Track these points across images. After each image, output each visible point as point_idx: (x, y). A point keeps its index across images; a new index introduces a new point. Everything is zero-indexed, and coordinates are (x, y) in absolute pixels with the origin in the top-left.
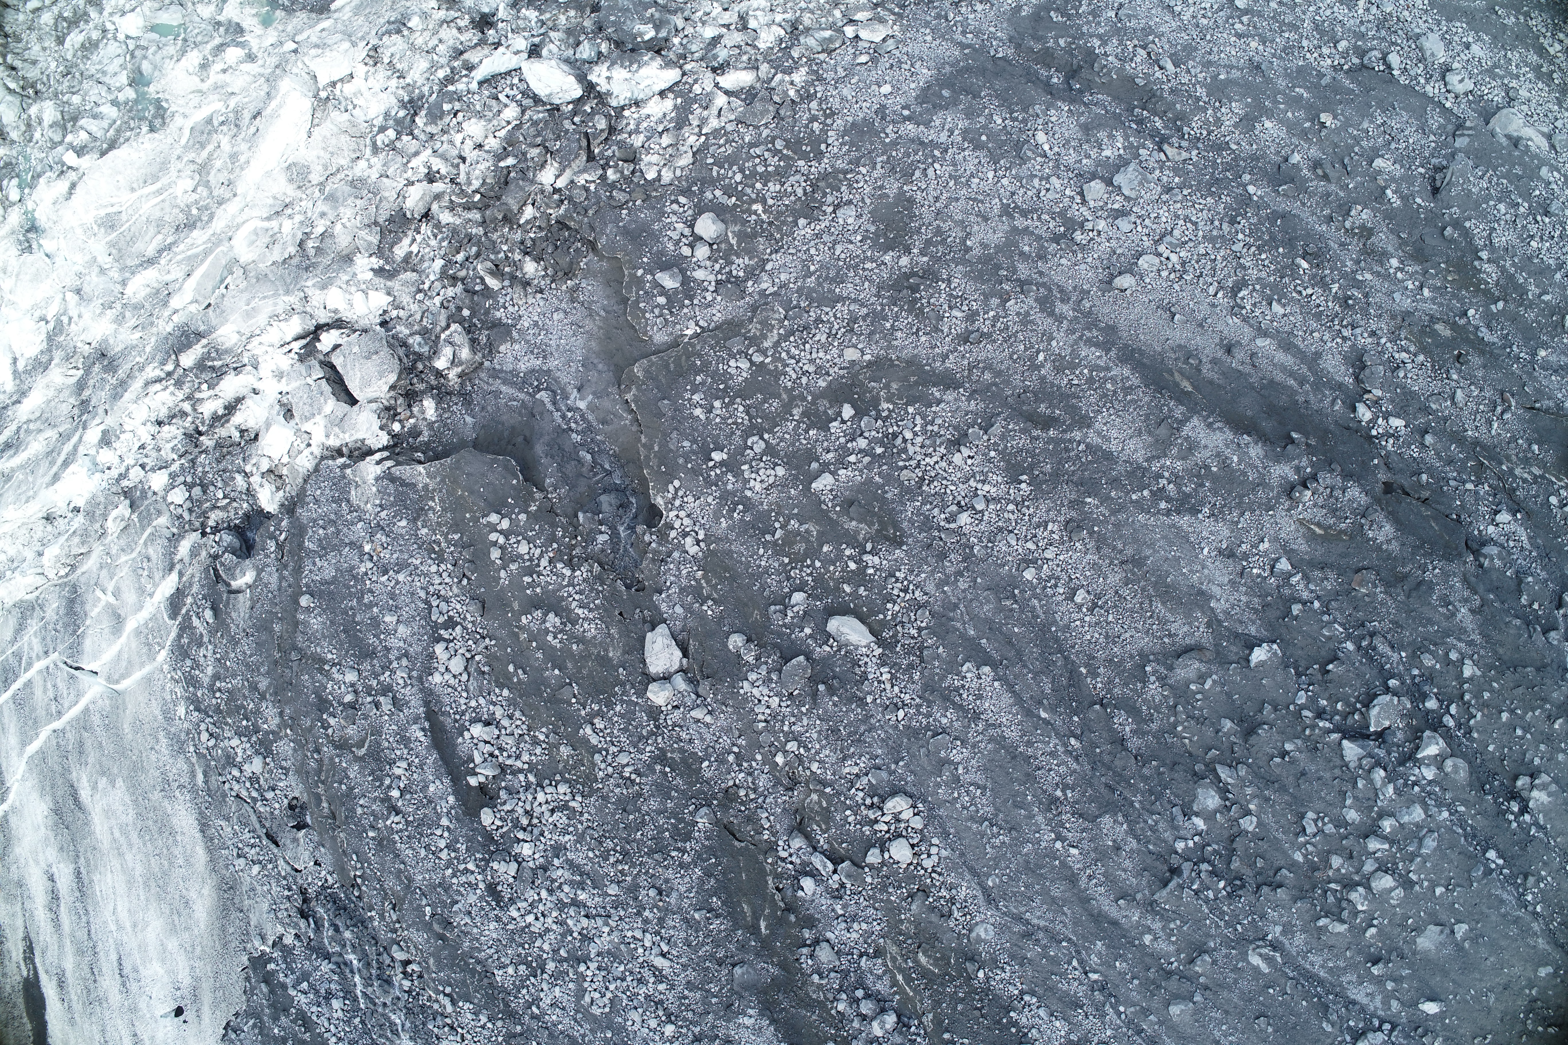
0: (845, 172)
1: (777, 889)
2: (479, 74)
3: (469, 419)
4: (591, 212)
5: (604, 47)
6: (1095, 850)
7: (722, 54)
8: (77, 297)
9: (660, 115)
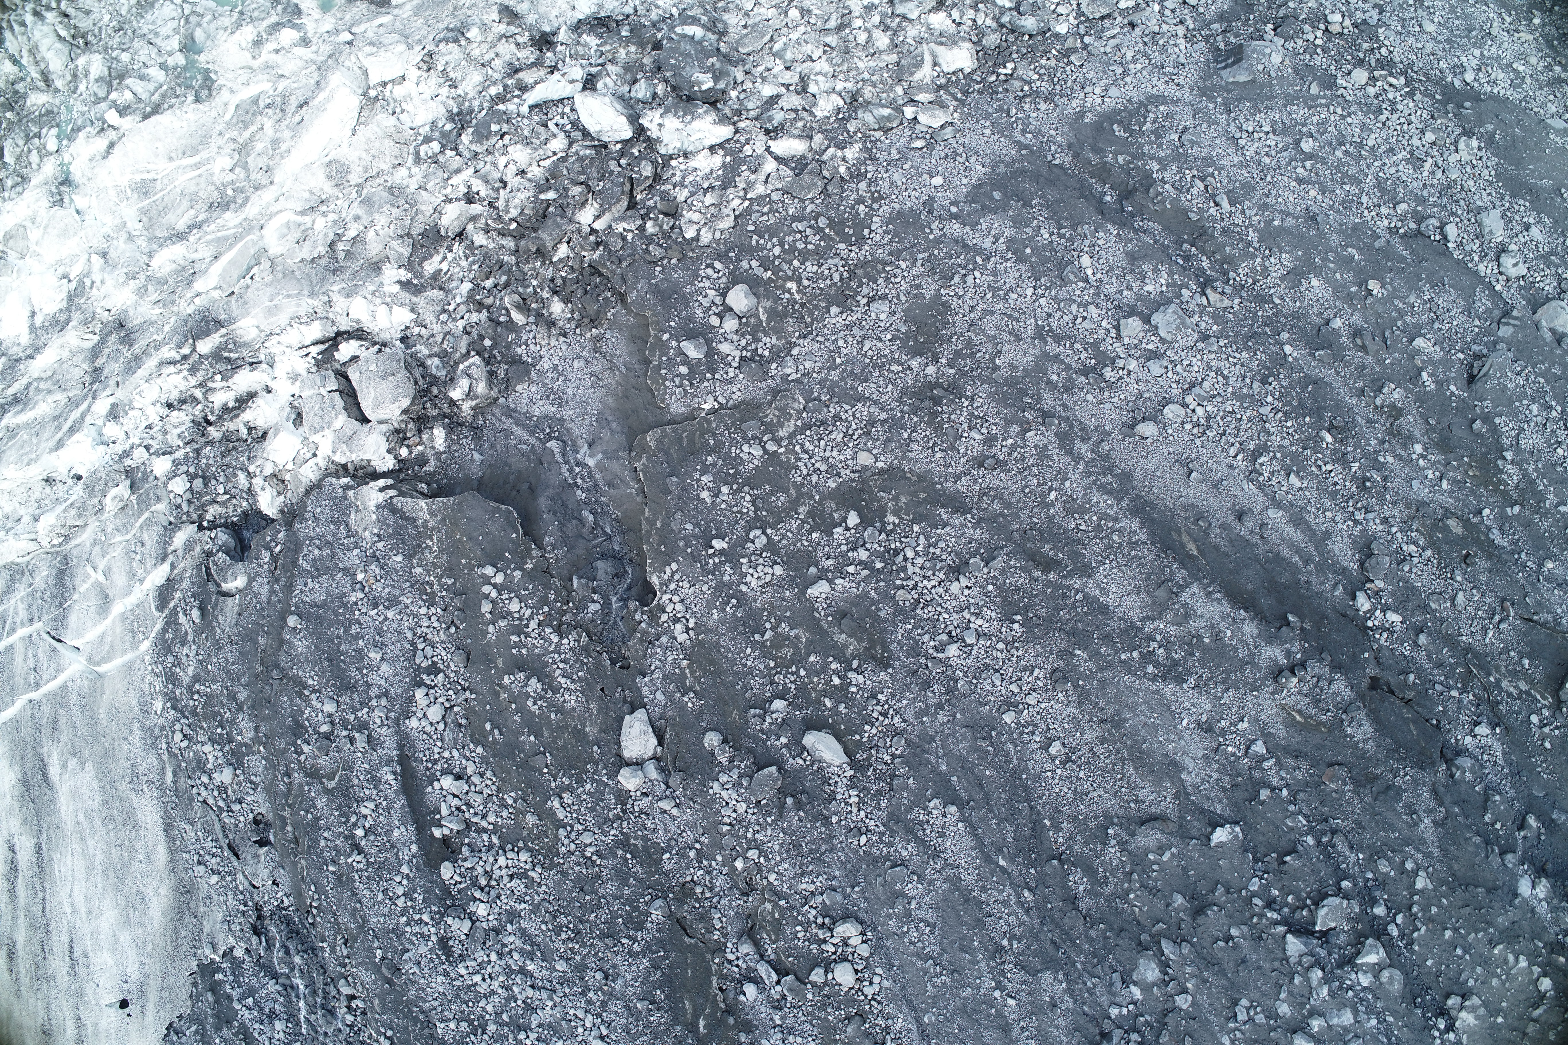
0: (885, 264)
1: (721, 989)
2: (532, 97)
3: (477, 456)
4: (624, 264)
5: (660, 89)
6: (1032, 1003)
7: (778, 117)
8: (102, 261)
9: (707, 170)
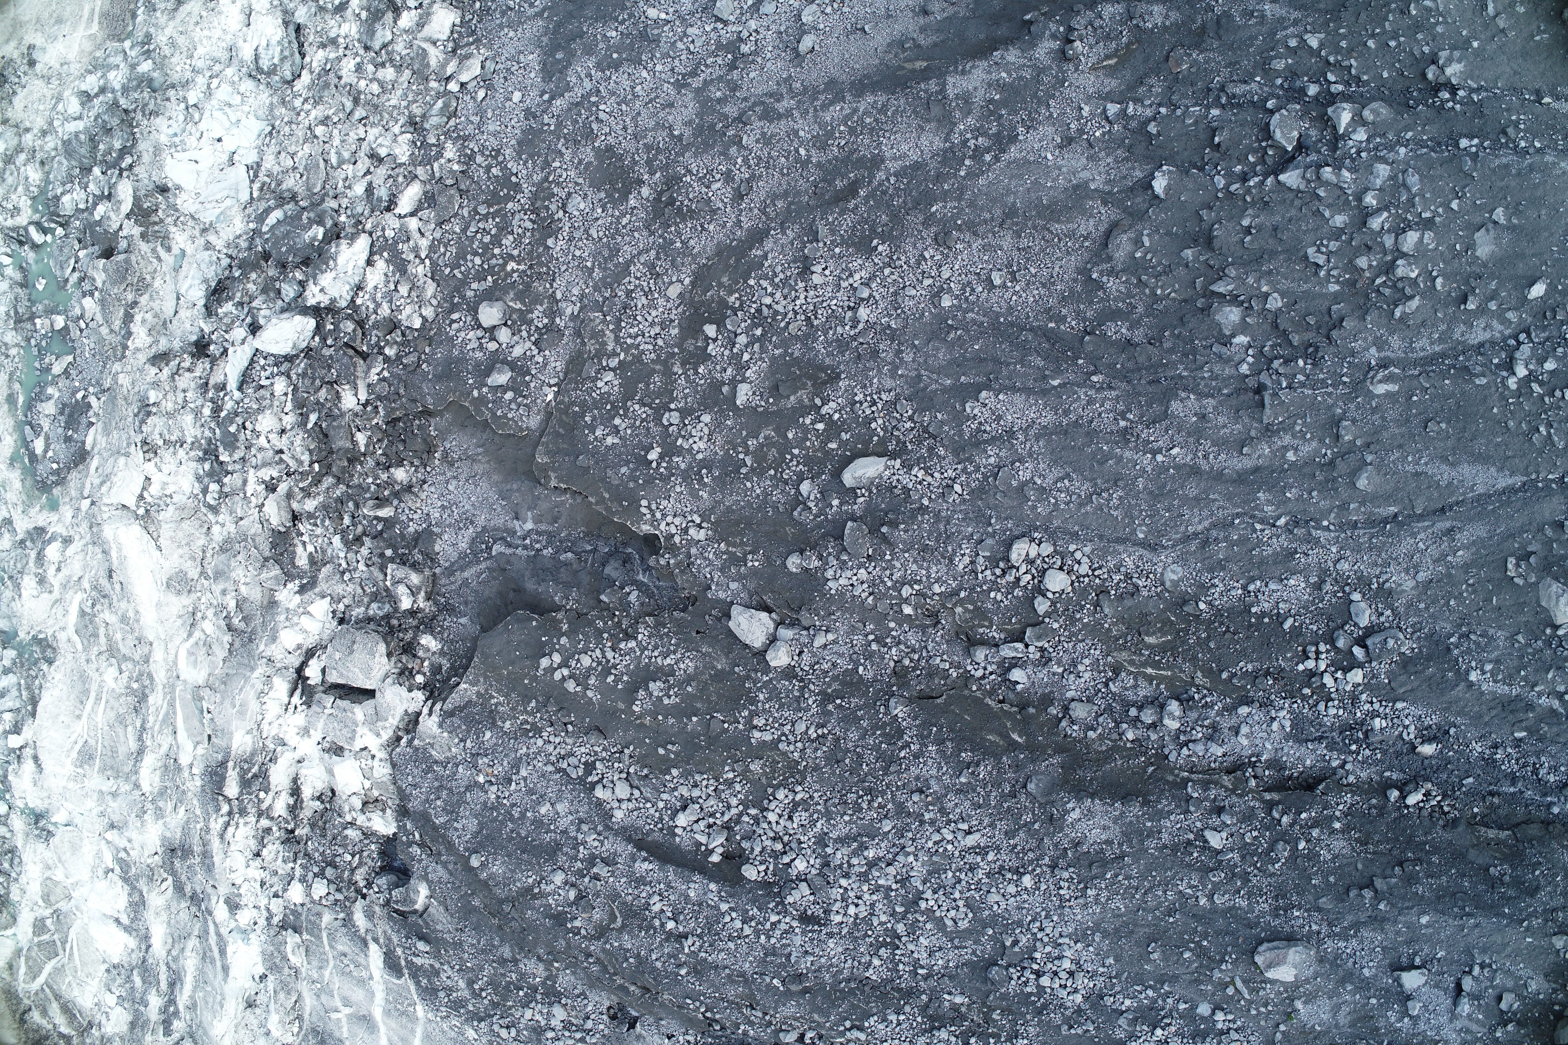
0: (546, 179)
1: (1000, 702)
2: (232, 385)
3: (463, 620)
4: (402, 391)
5: (299, 275)
6: (1189, 434)
7: (382, 193)
8: (115, 831)
9: (383, 278)
